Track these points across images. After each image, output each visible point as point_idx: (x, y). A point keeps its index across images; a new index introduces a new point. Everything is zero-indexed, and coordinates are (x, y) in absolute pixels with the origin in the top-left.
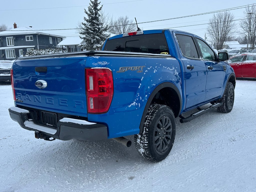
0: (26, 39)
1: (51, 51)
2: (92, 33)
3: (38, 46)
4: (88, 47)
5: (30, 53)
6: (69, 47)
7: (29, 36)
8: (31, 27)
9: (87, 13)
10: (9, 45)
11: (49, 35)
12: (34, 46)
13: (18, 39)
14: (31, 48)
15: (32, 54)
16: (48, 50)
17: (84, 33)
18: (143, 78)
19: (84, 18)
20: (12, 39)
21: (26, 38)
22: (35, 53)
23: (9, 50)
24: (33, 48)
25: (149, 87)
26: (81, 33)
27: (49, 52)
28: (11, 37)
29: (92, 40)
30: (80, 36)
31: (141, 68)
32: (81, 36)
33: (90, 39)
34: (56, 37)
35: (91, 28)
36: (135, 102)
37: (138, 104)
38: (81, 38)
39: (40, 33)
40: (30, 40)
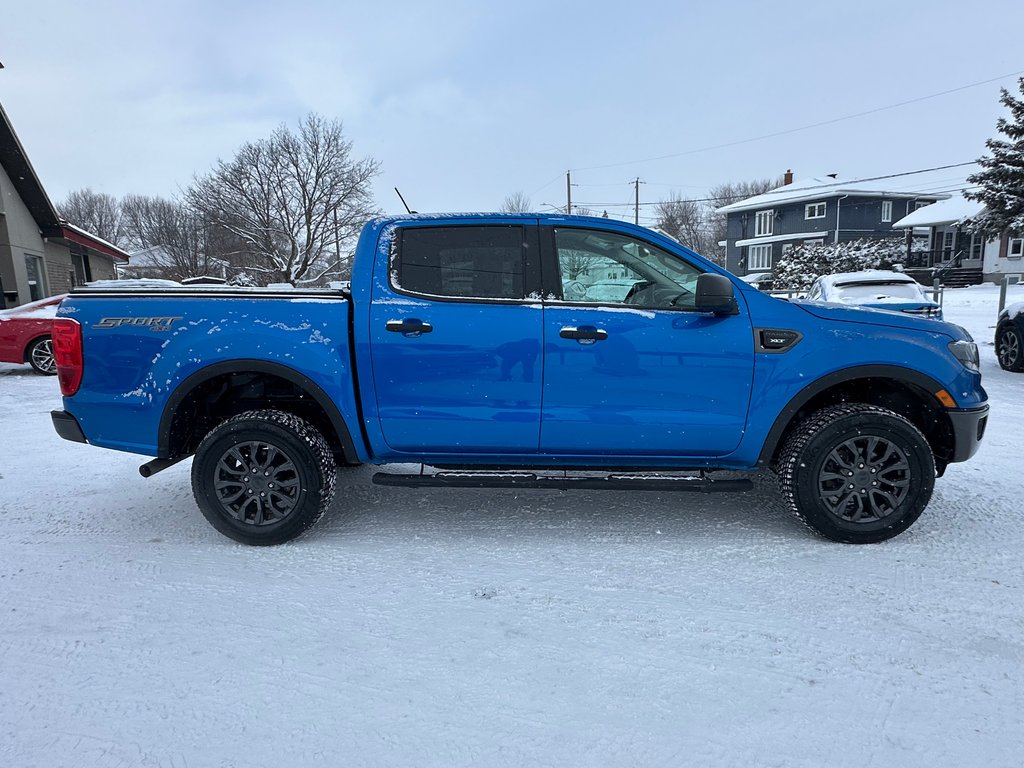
0: (807, 214)
1: (866, 245)
2: (1014, 172)
3: (837, 232)
4: (990, 226)
5: (792, 256)
6: (938, 230)
7: (817, 205)
8: (834, 176)
9: (1009, 102)
10: (760, 233)
11: (881, 194)
12: (823, 234)
13: (787, 214)
14: (816, 241)
15: (798, 258)
16: (856, 245)
17: (981, 179)
18: (166, 343)
19: (998, 122)
20: (770, 217)
21: (807, 209)
22: (805, 255)
23: (759, 248)
24: (822, 240)
25: (179, 364)
26: (973, 180)
27: (858, 249)
28: (768, 212)
29: (1010, 199)
30: (963, 190)
31: (166, 322)
32: (968, 191)
33: (1001, 197)
34: (910, 199)
35: (1016, 156)
36: (140, 390)
37: (147, 395)
38: (967, 195)
39: (847, 194)
40: (816, 217)
